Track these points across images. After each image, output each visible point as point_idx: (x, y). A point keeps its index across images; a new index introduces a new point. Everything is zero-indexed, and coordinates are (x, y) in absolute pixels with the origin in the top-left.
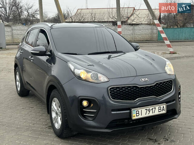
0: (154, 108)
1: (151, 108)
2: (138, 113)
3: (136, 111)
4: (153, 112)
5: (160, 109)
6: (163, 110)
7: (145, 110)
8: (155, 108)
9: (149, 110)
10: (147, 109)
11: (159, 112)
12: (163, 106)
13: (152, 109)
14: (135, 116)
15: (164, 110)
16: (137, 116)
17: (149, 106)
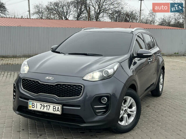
0: (48, 106)
1: (45, 105)
2: (34, 105)
3: (32, 102)
4: (48, 109)
5: (55, 109)
6: (57, 110)
7: (40, 104)
8: (50, 106)
9: (44, 106)
10: (42, 105)
11: (53, 111)
12: (58, 107)
13: (47, 106)
14: (30, 107)
15: (59, 111)
16: (32, 107)
17: (44, 103)
